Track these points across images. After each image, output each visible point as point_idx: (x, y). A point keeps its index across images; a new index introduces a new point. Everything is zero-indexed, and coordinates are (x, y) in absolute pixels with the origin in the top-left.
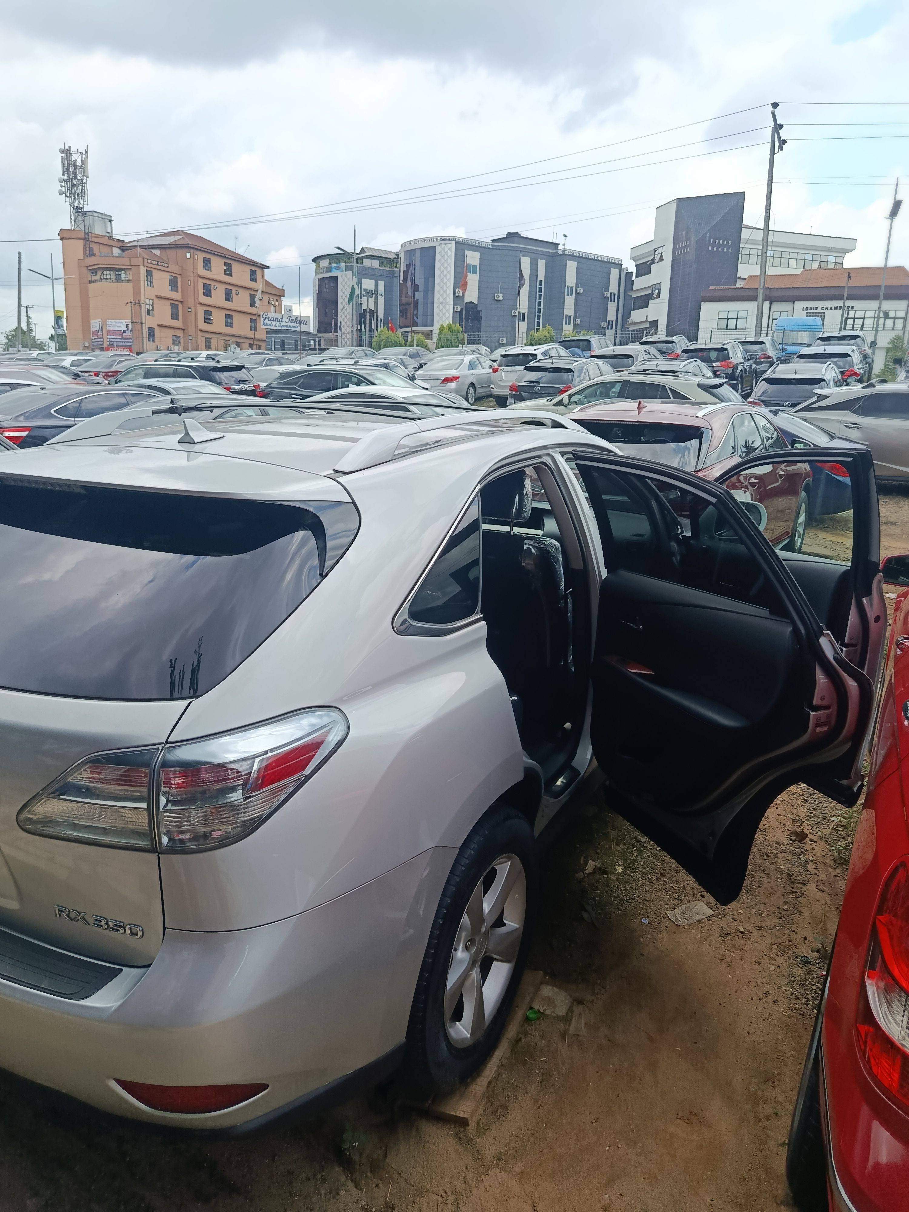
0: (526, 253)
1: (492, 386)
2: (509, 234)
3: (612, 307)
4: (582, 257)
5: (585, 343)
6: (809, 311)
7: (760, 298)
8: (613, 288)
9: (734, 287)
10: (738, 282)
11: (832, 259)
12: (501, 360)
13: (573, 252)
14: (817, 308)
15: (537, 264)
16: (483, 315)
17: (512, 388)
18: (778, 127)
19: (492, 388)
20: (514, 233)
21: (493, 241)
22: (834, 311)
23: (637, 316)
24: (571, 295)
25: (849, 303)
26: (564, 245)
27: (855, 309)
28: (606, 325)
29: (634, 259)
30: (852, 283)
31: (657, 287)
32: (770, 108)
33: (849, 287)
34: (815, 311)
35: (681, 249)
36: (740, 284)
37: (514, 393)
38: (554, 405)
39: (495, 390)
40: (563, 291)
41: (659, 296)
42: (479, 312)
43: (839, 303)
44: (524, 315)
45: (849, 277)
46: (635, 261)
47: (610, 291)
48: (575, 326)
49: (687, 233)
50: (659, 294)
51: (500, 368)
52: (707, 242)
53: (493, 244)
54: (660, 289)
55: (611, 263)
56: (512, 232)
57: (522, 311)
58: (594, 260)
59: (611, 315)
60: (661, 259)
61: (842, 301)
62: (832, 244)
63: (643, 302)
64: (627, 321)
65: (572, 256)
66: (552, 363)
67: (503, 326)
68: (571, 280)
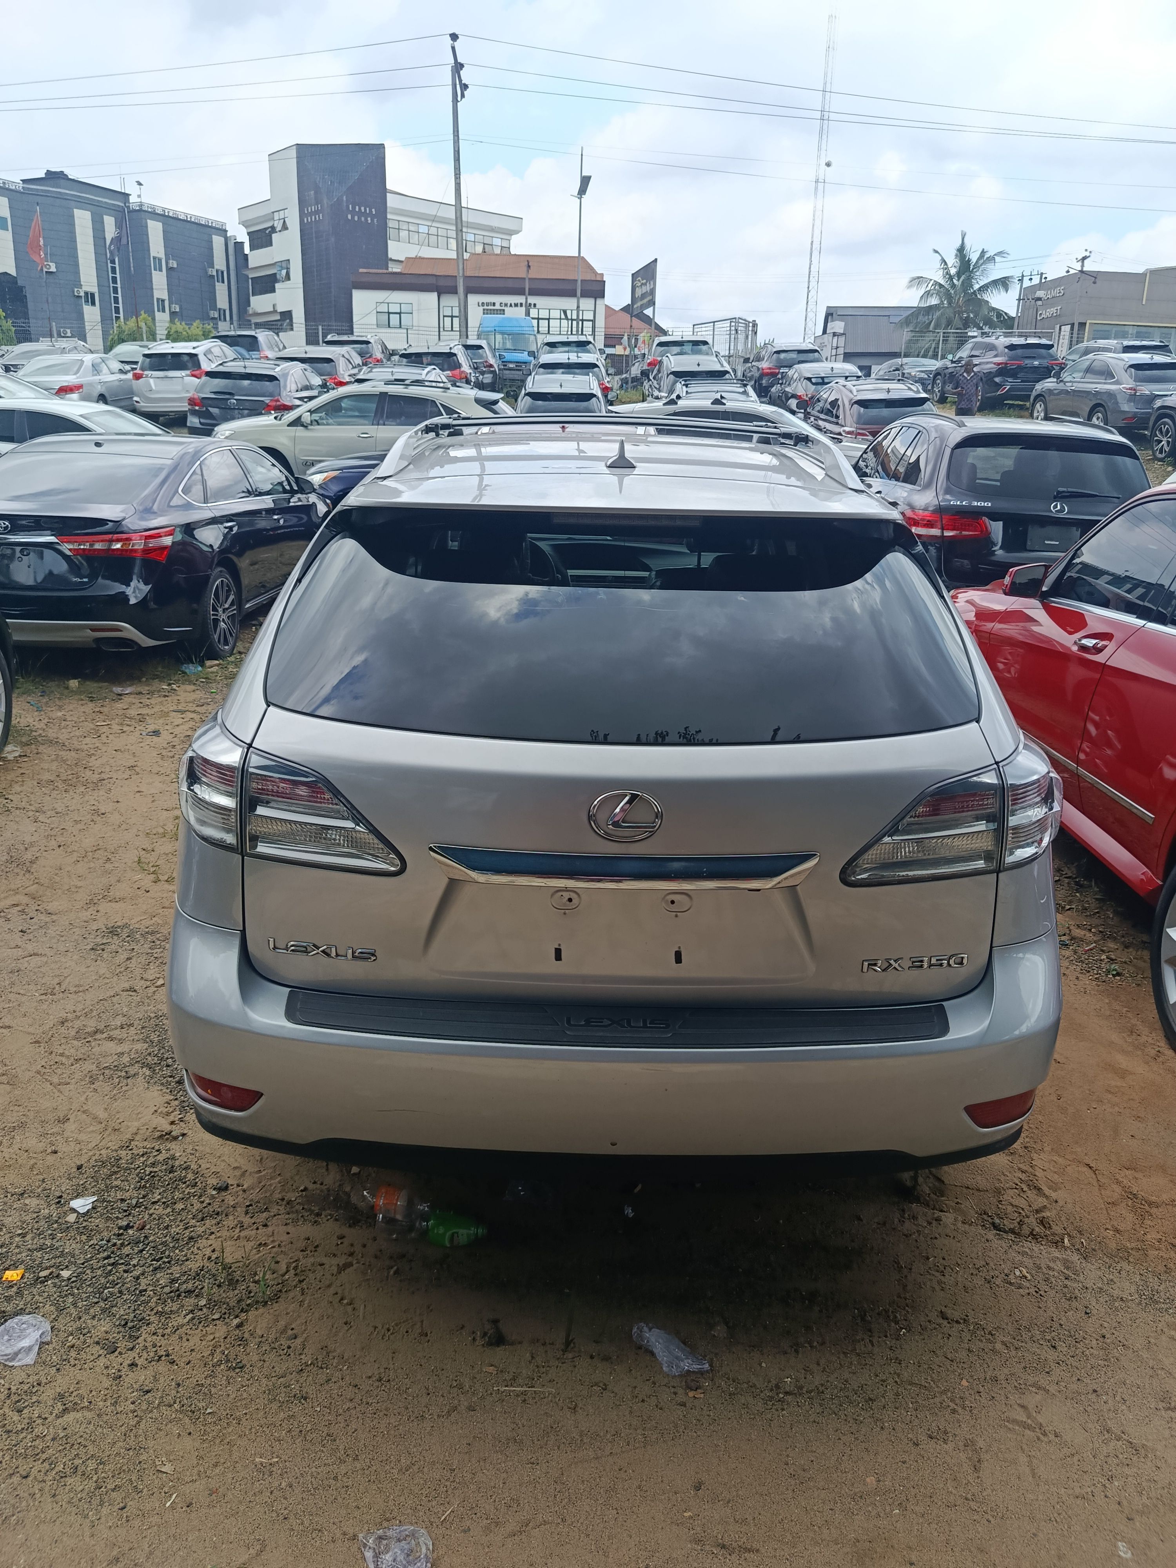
0: (84, 204)
1: (135, 399)
2: (49, 173)
3: (221, 290)
4: (168, 216)
5: (250, 340)
6: (485, 307)
7: (461, 289)
8: (219, 263)
9: (385, 271)
10: (390, 265)
11: (497, 242)
12: (143, 362)
13: (153, 207)
14: (494, 304)
15: (103, 223)
16: (29, 293)
17: (192, 402)
18: (458, 67)
19: (137, 402)
20: (55, 173)
21: (24, 181)
22: (514, 309)
23: (260, 303)
24: (161, 270)
25: (532, 300)
26: (139, 196)
27: (537, 306)
28: (216, 316)
29: (245, 224)
30: (533, 274)
31: (284, 265)
32: (449, 41)
33: (530, 279)
34: (492, 307)
35: (311, 214)
36: (394, 268)
37: (197, 408)
38: (288, 426)
39: (142, 404)
40: (147, 264)
41: (288, 277)
42: (21, 289)
43: (520, 299)
44: (93, 295)
45: (529, 266)
46: (246, 227)
47: (216, 267)
48: (173, 314)
49: (316, 193)
50: (288, 274)
51: (146, 373)
52: (344, 208)
53: (25, 186)
54: (288, 269)
55: (211, 227)
56: (53, 170)
57: (86, 288)
58: (186, 221)
59: (222, 301)
60: (285, 227)
61: (524, 297)
62: (495, 222)
63: (267, 284)
64: (246, 311)
65: (154, 214)
66: (245, 367)
67: (63, 312)
68: (157, 247)
